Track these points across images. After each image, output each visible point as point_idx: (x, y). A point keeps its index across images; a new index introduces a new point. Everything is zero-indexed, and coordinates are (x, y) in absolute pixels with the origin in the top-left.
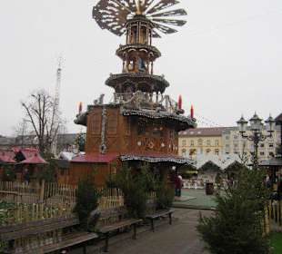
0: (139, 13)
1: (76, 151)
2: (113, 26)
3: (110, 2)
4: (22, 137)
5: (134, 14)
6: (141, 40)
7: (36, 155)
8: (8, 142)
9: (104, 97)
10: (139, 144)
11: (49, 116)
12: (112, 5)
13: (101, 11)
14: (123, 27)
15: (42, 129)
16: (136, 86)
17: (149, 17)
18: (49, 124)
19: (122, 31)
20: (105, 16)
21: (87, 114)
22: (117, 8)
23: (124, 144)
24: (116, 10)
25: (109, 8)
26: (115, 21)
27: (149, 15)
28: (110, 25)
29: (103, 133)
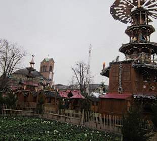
0: (139, 6)
1: (101, 91)
2: (123, 17)
3: (121, 1)
4: (72, 86)
5: (136, 7)
6: (141, 22)
7: (79, 94)
8: (66, 88)
9: (119, 58)
10: (145, 87)
11: (85, 74)
12: (122, 3)
13: (115, 8)
14: (128, 17)
15: (82, 81)
16: (140, 50)
17: (146, 8)
18: (85, 79)
19: (127, 20)
20: (117, 11)
21: (109, 68)
22: (125, 4)
23: (135, 87)
24: (124, 6)
25: (120, 5)
26: (123, 14)
27: (146, 7)
28: (120, 17)
29: (120, 80)
